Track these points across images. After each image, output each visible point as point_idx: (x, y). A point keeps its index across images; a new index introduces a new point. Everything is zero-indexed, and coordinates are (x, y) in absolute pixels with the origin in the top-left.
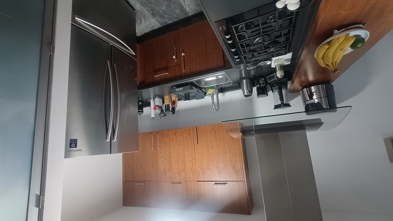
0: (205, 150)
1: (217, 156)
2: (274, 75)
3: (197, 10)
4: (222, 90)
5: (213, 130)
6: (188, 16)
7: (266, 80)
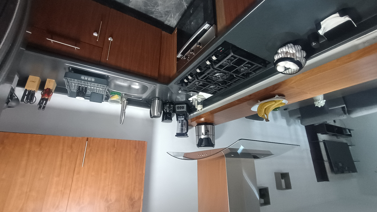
0: (93, 174)
1: (110, 184)
2: (184, 106)
3: (140, 8)
4: (131, 102)
5: (114, 146)
6: (127, 5)
7: (174, 108)
